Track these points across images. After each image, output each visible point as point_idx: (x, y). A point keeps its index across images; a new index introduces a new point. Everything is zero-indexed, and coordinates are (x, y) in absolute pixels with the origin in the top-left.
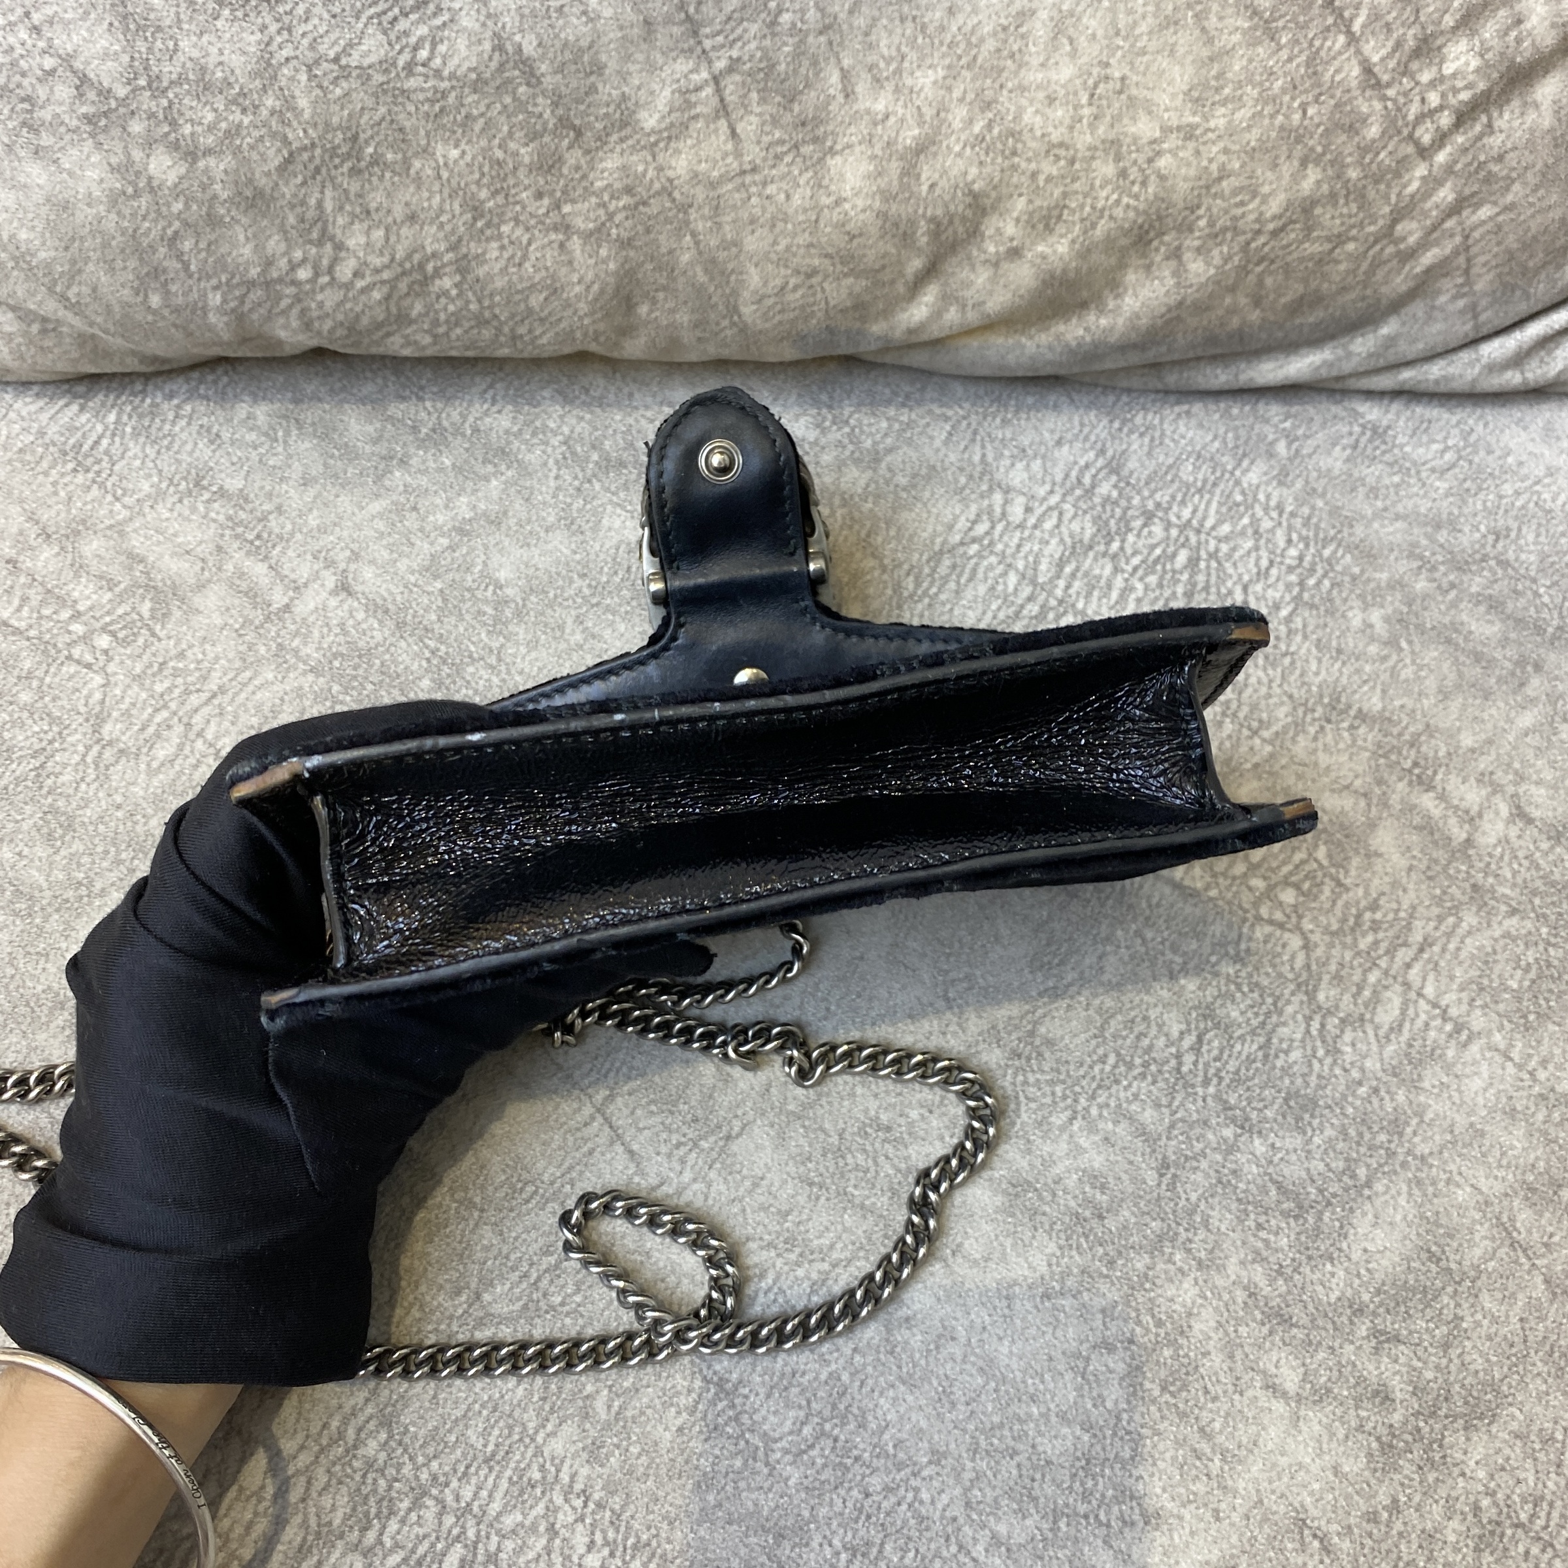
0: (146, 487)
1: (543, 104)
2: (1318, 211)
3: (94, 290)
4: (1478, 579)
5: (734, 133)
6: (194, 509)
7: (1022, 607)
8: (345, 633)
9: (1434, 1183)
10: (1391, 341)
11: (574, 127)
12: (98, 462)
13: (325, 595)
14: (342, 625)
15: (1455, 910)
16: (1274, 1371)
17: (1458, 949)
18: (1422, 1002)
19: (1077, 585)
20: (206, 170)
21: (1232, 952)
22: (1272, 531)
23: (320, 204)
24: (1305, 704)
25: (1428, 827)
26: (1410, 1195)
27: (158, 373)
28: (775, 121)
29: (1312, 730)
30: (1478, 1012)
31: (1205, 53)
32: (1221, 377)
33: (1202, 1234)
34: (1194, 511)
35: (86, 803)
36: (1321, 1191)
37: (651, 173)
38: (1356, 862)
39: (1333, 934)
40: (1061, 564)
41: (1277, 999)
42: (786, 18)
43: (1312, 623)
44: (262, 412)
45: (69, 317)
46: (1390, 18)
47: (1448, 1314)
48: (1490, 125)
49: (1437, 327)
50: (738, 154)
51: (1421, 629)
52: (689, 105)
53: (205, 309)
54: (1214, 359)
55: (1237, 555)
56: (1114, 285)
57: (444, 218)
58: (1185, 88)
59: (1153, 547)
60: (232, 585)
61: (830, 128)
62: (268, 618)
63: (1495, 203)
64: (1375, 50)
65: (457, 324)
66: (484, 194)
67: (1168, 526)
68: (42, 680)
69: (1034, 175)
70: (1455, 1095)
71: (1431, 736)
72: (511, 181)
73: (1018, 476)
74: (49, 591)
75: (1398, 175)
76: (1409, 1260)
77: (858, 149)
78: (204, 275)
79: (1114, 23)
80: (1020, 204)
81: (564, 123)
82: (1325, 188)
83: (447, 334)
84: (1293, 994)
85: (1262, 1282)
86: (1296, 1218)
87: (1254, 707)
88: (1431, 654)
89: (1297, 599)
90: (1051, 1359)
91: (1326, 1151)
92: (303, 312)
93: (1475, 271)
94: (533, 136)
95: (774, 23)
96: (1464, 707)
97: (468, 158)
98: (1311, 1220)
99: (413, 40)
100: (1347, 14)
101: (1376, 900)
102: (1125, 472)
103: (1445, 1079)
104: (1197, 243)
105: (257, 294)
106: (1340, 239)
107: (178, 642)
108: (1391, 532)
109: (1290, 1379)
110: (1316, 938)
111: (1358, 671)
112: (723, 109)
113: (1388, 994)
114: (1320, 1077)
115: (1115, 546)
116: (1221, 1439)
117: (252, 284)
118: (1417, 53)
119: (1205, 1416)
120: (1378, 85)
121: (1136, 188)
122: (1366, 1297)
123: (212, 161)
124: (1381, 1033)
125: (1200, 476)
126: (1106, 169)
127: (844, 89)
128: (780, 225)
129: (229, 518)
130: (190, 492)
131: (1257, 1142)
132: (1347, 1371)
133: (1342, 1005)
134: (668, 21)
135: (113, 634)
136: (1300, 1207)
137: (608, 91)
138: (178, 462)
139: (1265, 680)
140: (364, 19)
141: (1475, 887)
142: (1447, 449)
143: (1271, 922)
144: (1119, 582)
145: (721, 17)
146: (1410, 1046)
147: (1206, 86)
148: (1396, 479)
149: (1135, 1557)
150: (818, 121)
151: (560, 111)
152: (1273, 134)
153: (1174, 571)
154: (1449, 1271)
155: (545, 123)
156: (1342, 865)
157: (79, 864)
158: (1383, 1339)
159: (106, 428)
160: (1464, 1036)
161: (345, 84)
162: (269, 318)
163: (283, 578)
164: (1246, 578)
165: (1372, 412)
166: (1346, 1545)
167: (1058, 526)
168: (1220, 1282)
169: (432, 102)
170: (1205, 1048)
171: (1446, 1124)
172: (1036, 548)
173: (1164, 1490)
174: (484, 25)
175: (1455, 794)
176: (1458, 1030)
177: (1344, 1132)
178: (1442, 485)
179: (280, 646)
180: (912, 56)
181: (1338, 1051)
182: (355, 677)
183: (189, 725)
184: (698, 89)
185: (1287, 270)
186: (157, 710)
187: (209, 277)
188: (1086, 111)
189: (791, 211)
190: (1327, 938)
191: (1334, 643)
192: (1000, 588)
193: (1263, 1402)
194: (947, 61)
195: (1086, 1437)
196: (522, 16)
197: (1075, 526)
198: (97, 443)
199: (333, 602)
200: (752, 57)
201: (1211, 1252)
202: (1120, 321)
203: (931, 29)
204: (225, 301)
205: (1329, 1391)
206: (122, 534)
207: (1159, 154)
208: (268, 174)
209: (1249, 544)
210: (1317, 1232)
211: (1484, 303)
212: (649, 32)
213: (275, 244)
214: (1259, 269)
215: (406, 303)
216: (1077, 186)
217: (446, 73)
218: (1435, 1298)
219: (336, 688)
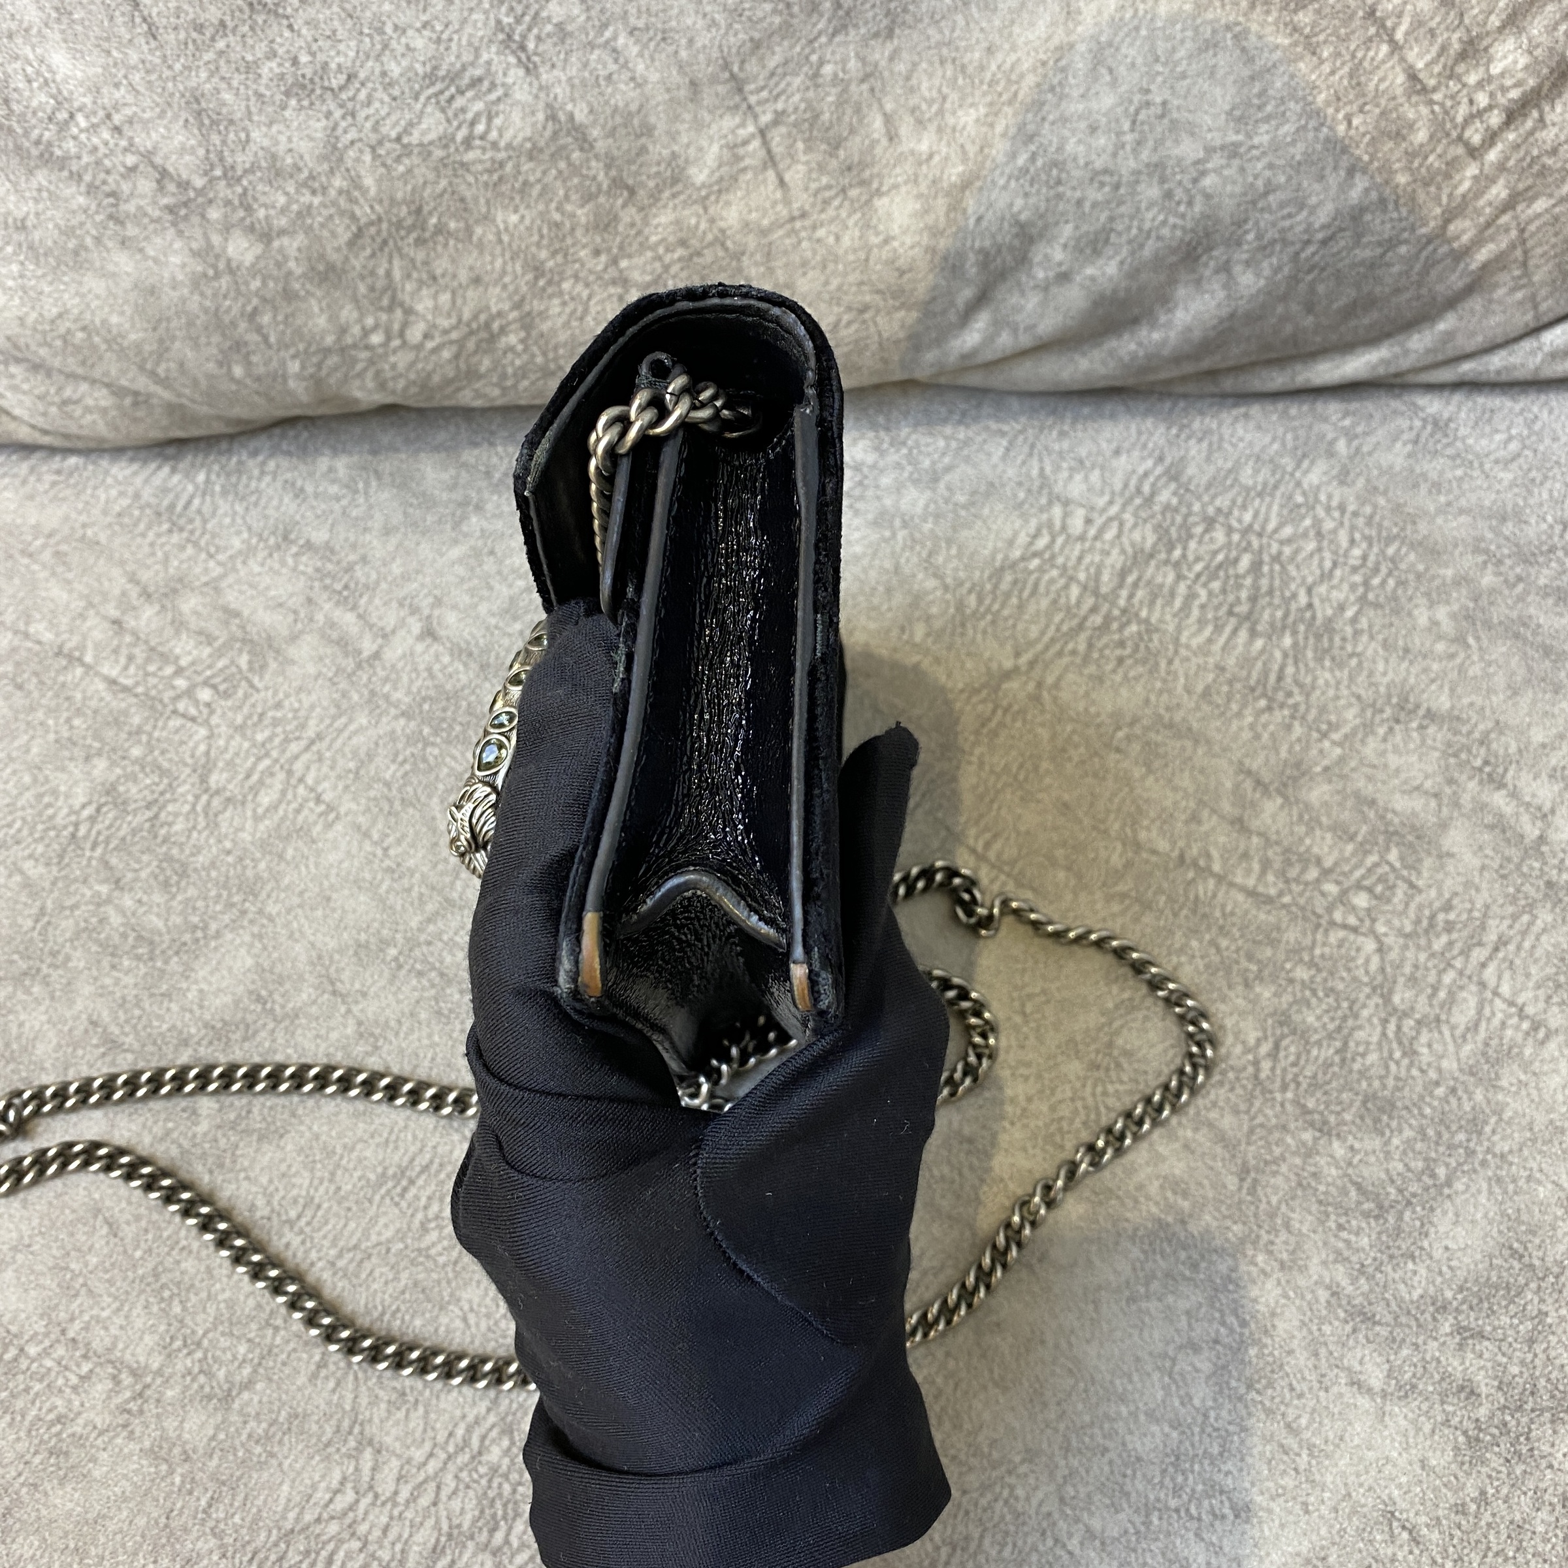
0: (237, 543)
1: (596, 167)
2: (1368, 217)
3: (181, 364)
4: (1545, 571)
5: (782, 183)
6: (283, 563)
7: (1085, 618)
8: (432, 676)
9: (1514, 1181)
10: (1449, 335)
11: (627, 187)
12: (191, 521)
13: (410, 641)
14: (429, 670)
15: (1531, 907)
16: (1358, 1368)
17: (1533, 947)
18: (1498, 1003)
19: (1140, 594)
20: (281, 250)
21: (1306, 958)
22: (1334, 531)
23: (388, 274)
24: (1373, 705)
25: (1500, 826)
26: (1490, 1193)
27: (242, 433)
28: (821, 168)
29: (1381, 731)
30: (1555, 1009)
31: (1246, 73)
32: (1278, 379)
33: (1283, 1236)
34: (1256, 515)
35: (197, 850)
36: (1400, 1191)
37: (703, 226)
38: (1428, 862)
39: (1407, 936)
40: (1123, 574)
41: (1353, 1003)
42: (828, 69)
43: (1378, 622)
44: (342, 465)
45: (159, 390)
46: (1433, 24)
47: (1532, 1310)
48: (1541, 119)
49: (1493, 321)
50: (787, 202)
51: (1488, 625)
52: (738, 158)
53: (285, 378)
54: (1269, 363)
55: (1300, 558)
56: (1164, 299)
57: (507, 279)
58: (1227, 107)
59: (1215, 553)
60: (323, 636)
61: (875, 170)
62: (359, 666)
63: (1551, 196)
64: (1419, 57)
65: (524, 377)
66: (544, 254)
67: (1230, 530)
68: (150, 735)
69: (1079, 203)
70: (1534, 1093)
71: (1501, 733)
72: (569, 241)
73: (1076, 489)
74: (152, 649)
75: (1448, 176)
76: (1491, 1257)
77: (903, 189)
78: (283, 345)
79: (1153, 50)
80: (1067, 231)
81: (618, 183)
82: (1374, 195)
83: (515, 386)
84: (1368, 997)
85: (1345, 1282)
86: (1377, 1218)
87: (1323, 710)
88: (1500, 649)
89: (1363, 599)
90: (1138, 1359)
91: (1404, 1153)
92: (378, 373)
93: (1532, 263)
94: (588, 198)
95: (816, 75)
96: (1534, 702)
97: (527, 222)
98: (1391, 1220)
99: (470, 116)
100: (1389, 24)
101: (1449, 901)
102: (1184, 479)
103: (1523, 1077)
104: (1245, 256)
105: (333, 360)
106: (1391, 244)
107: (275, 693)
108: (1456, 527)
109: (1376, 1377)
110: (1389, 940)
111: (1425, 670)
112: (771, 160)
113: (1464, 994)
114: (1397, 1079)
115: (1177, 553)
116: (1306, 1435)
117: (327, 351)
118: (1463, 56)
119: (1291, 1413)
120: (1424, 90)
121: (1182, 208)
122: (1449, 1294)
123: (285, 241)
124: (1458, 1032)
125: (1260, 479)
126: (1151, 191)
127: (888, 132)
128: (831, 266)
129: (317, 570)
130: (278, 547)
131: (1336, 1144)
132: (1431, 1367)
133: (1418, 1007)
134: (714, 80)
135: (214, 687)
136: (1380, 1207)
137: (658, 150)
138: (266, 517)
139: (1332, 682)
140: (422, 99)
141: (1550, 884)
142: (1510, 439)
143: (1345, 926)
144: (1182, 589)
145: (764, 74)
146: (1487, 1045)
147: (1249, 104)
148: (1459, 472)
149: (1227, 1549)
150: (863, 165)
151: (613, 173)
152: (1319, 147)
153: (1237, 576)
154: (1531, 1267)
155: (599, 186)
156: (1414, 867)
157: (194, 909)
158: (1466, 1335)
159: (197, 487)
160: (1541, 1034)
161: (407, 161)
162: (346, 379)
163: (371, 627)
164: (1310, 580)
165: (1432, 405)
166: (1435, 1536)
167: (1118, 536)
168: (1302, 1282)
169: (490, 172)
170: (1282, 1054)
171: (1524, 1122)
172: (1097, 559)
173: (1253, 1484)
174: (537, 97)
175: (1526, 790)
176: (1536, 1027)
177: (1422, 1132)
178: (1507, 476)
179: (373, 693)
180: (954, 96)
181: (1415, 1053)
182: (444, 720)
183: (290, 773)
184: (745, 143)
185: (1338, 276)
186: (259, 759)
187: (287, 347)
188: (1129, 138)
189: (841, 252)
190: (1401, 941)
191: (1401, 643)
192: (1063, 600)
193: (1349, 1400)
194: (989, 99)
195: (1175, 1434)
196: (573, 86)
197: (1137, 536)
198: (189, 503)
199: (419, 648)
200: (796, 109)
201: (1293, 1252)
202: (1172, 334)
203: (970, 69)
204: (303, 367)
205: (1414, 1387)
206: (217, 590)
207: (1203, 173)
208: (338, 250)
209: (1311, 546)
210: (1398, 1231)
211: (1543, 292)
212: (695, 93)
213: (348, 313)
214: (1310, 277)
215: (475, 360)
216: (1123, 209)
217: (502, 144)
218: (1518, 1294)
219: (426, 731)
